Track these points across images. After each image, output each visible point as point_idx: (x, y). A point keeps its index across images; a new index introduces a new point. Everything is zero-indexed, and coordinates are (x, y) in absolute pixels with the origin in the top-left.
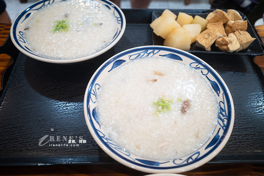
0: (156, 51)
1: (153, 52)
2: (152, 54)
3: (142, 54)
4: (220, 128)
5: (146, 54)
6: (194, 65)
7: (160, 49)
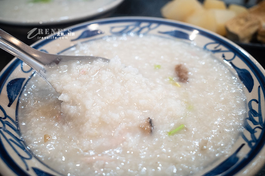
0: (154, 25)
1: (149, 26)
2: (145, 30)
3: (131, 28)
4: (243, 145)
5: (137, 29)
6: (212, 47)
7: (160, 23)
